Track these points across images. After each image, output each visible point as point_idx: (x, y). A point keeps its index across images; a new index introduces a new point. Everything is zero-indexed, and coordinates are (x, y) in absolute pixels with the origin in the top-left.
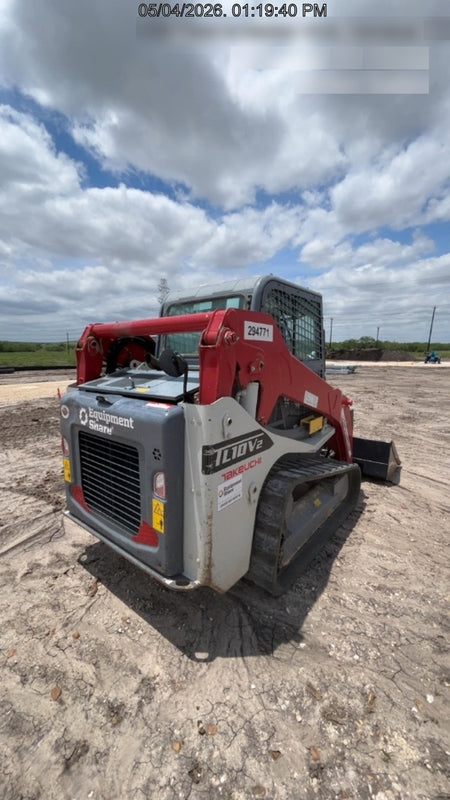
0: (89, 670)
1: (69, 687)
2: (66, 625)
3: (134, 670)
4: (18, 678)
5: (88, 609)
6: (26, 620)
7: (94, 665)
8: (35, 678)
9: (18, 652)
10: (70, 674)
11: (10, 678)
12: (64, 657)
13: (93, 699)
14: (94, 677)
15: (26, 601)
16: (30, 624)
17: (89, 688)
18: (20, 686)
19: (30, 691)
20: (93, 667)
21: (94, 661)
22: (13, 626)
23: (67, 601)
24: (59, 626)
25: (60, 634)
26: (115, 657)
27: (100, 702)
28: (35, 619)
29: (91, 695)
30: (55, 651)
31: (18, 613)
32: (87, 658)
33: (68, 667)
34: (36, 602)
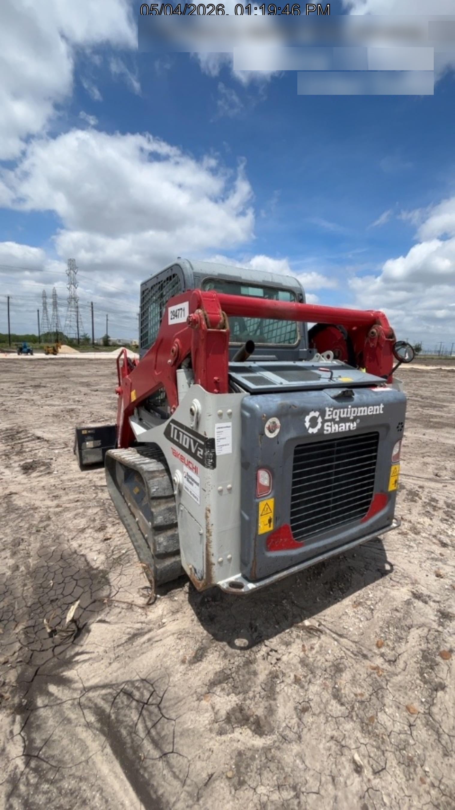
0: (415, 633)
1: (436, 646)
2: (365, 656)
3: (408, 603)
4: (440, 694)
5: (341, 636)
6: (362, 702)
7: (409, 629)
8: (437, 676)
9: (408, 702)
10: (424, 646)
11: (442, 703)
12: (405, 654)
13: (440, 629)
14: (421, 629)
15: (323, 712)
16: (367, 695)
17: (431, 632)
18: (447, 689)
19: (449, 680)
20: (412, 629)
21: (406, 628)
22: (371, 719)
23: (327, 657)
24: (367, 663)
25: (379, 661)
26: (398, 614)
27: (441, 624)
28: (359, 691)
29: (438, 631)
30: (401, 664)
31: (349, 717)
32: (404, 634)
33: (417, 649)
34: (326, 695)
